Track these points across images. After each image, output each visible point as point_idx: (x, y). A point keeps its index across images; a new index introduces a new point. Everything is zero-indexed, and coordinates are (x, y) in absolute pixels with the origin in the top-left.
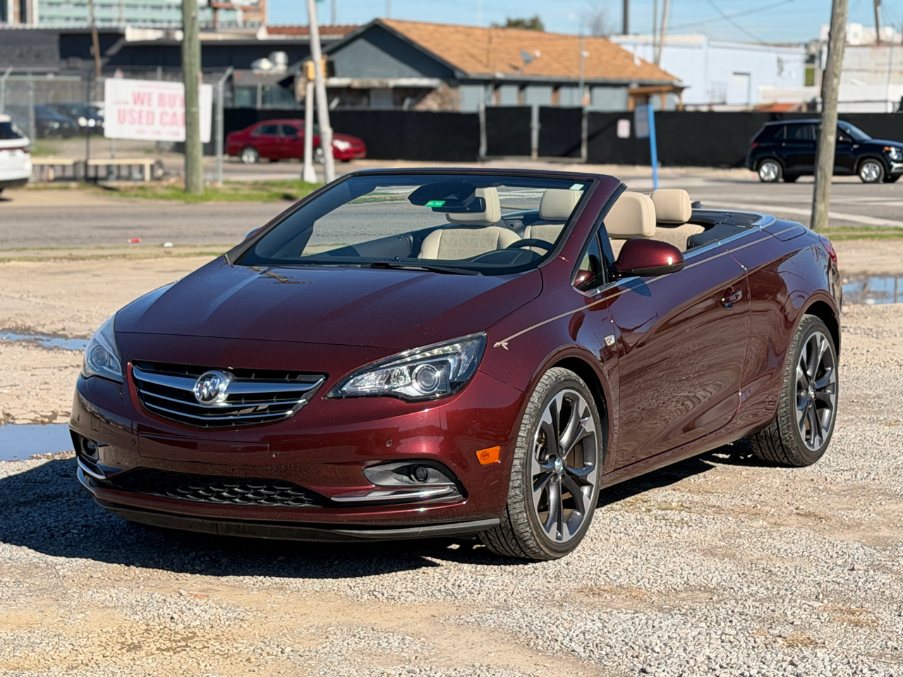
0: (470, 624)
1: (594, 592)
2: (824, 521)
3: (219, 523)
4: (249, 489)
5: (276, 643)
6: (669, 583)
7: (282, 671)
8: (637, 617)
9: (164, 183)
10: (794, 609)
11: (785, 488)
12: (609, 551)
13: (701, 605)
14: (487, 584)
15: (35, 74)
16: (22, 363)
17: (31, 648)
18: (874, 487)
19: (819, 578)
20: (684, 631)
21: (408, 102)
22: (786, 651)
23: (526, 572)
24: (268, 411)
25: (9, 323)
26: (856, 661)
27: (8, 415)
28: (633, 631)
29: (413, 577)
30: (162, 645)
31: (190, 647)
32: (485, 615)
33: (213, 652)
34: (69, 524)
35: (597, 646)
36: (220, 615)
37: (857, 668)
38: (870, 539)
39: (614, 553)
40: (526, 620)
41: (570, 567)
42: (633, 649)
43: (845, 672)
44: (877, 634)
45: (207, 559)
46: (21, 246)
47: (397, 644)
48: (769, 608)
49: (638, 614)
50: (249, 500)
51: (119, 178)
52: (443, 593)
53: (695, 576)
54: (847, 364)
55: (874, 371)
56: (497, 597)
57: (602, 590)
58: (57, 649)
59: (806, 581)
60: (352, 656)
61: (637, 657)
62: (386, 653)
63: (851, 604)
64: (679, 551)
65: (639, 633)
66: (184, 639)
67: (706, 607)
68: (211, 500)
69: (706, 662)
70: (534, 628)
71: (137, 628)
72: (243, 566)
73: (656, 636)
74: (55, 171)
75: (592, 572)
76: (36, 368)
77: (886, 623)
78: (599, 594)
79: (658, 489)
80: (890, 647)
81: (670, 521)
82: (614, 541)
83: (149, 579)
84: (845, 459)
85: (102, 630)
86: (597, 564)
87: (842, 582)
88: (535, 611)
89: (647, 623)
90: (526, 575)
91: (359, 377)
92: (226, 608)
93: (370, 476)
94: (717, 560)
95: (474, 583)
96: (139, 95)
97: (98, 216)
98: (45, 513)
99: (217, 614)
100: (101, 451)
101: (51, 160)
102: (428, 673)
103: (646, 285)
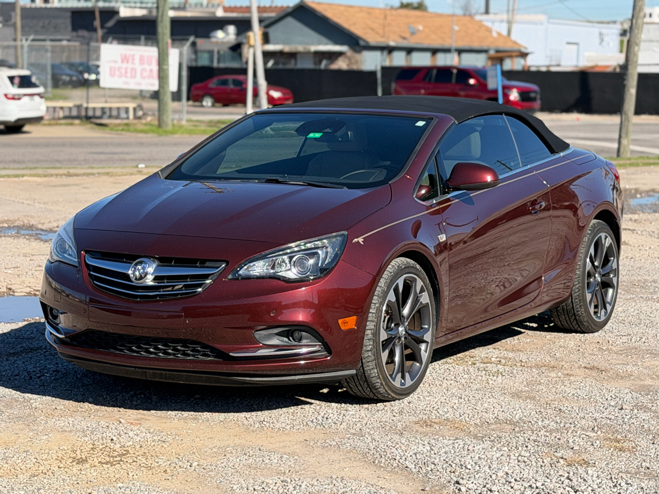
0: (333, 446)
1: (427, 424)
2: (604, 373)
3: (147, 371)
4: (170, 346)
5: (187, 459)
6: (483, 417)
7: (189, 480)
8: (457, 443)
9: (144, 121)
10: (575, 438)
11: (578, 348)
12: (441, 394)
13: (505, 434)
14: (348, 417)
15: (52, 40)
16: (24, 251)
17: (5, 461)
18: (644, 348)
19: (596, 415)
20: (490, 453)
21: (324, 63)
22: (565, 469)
23: (378, 408)
24: (183, 289)
25: (18, 222)
26: (617, 477)
27: (10, 289)
28: (453, 453)
29: (294, 411)
30: (103, 459)
31: (123, 461)
32: (344, 440)
33: (140, 465)
34: (44, 369)
35: (425, 463)
36: (148, 438)
37: (617, 482)
38: (637, 387)
39: (445, 395)
40: (374, 444)
41: (411, 405)
42: (451, 466)
43: (608, 485)
44: (636, 457)
45: (142, 396)
46: (32, 166)
47: (276, 461)
48: (556, 437)
49: (458, 441)
50: (169, 354)
51: (110, 117)
52: (315, 424)
53: (503, 413)
54: (634, 257)
55: (653, 263)
56: (355, 427)
57: (433, 422)
58: (25, 461)
59: (586, 417)
60: (242, 469)
61: (454, 472)
62: (268, 467)
63: (618, 434)
64: (493, 394)
65: (457, 454)
66: (119, 455)
67: (509, 436)
68: (141, 354)
69: (505, 476)
70: (379, 450)
71: (86, 447)
72: (169, 402)
73: (469, 457)
74: (64, 112)
75: (427, 409)
76: (34, 255)
77: (643, 449)
78: (430, 425)
79: (483, 347)
80: (644, 467)
81: (489, 372)
82: (446, 386)
83: (98, 411)
84: (624, 327)
85: (59, 448)
86: (431, 403)
87: (613, 418)
88: (382, 437)
89: (463, 447)
90: (378, 410)
91: (251, 264)
92: (153, 433)
93: (259, 338)
94: (521, 401)
95: (338, 416)
96: (125, 56)
97: (91, 144)
98: (27, 361)
99: (146, 437)
100: (62, 317)
101: (60, 104)
102: (296, 483)
103: (470, 197)
